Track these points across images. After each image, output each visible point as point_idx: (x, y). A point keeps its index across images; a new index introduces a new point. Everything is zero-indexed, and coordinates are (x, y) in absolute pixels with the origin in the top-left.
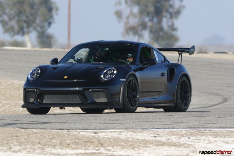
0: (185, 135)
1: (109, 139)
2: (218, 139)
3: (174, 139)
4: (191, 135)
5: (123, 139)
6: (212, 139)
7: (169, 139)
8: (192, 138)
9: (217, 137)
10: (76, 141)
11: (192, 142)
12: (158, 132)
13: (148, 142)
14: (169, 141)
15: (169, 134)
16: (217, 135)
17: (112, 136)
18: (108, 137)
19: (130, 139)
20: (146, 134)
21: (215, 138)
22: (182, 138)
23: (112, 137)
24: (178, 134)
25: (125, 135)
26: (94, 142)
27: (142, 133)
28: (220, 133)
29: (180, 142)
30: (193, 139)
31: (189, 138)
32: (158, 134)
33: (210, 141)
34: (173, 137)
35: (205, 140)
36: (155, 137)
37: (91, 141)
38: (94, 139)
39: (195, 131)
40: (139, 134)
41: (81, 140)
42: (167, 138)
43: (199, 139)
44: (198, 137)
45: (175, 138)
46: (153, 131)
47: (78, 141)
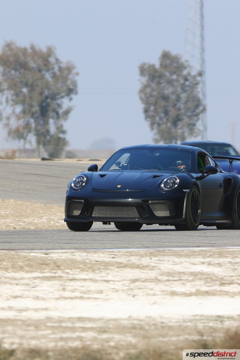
0: (145, 256)
1: (65, 260)
2: (183, 259)
3: (134, 260)
4: (151, 255)
5: (80, 261)
6: (176, 260)
7: (129, 261)
8: (154, 259)
9: (181, 257)
10: (29, 263)
11: (155, 263)
12: (113, 252)
13: (108, 263)
14: (131, 262)
15: (127, 254)
16: (179, 255)
17: (67, 257)
18: (62, 259)
19: (87, 261)
20: (102, 255)
21: (179, 258)
22: (143, 259)
23: (67, 259)
24: (137, 255)
25: (79, 256)
26: (49, 264)
27: (98, 254)
28: (182, 253)
29: (142, 263)
30: (155, 261)
31: (151, 259)
32: (115, 255)
33: (175, 262)
34: (133, 258)
35: (168, 261)
36: (113, 258)
37: (46, 263)
38: (48, 261)
39: (153, 250)
40: (94, 255)
41: (35, 262)
42: (127, 259)
43: (162, 260)
44: (160, 258)
45: (136, 259)
46: (108, 252)
47: (31, 263)
